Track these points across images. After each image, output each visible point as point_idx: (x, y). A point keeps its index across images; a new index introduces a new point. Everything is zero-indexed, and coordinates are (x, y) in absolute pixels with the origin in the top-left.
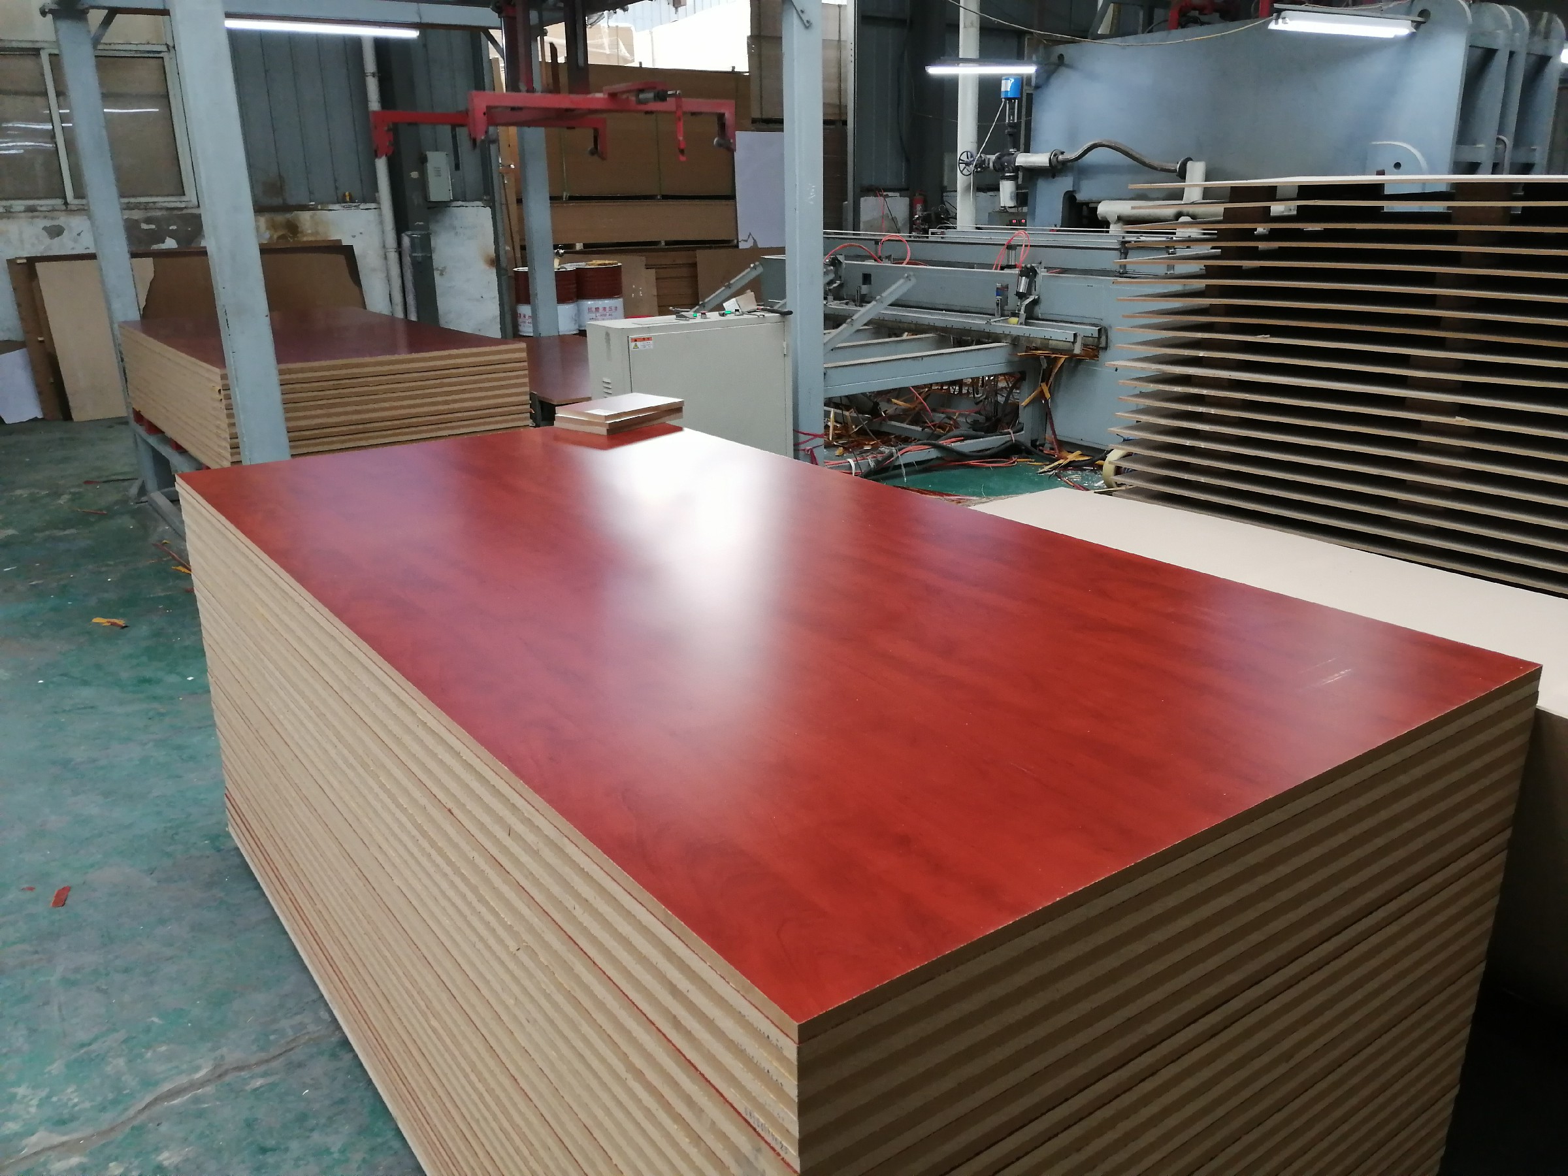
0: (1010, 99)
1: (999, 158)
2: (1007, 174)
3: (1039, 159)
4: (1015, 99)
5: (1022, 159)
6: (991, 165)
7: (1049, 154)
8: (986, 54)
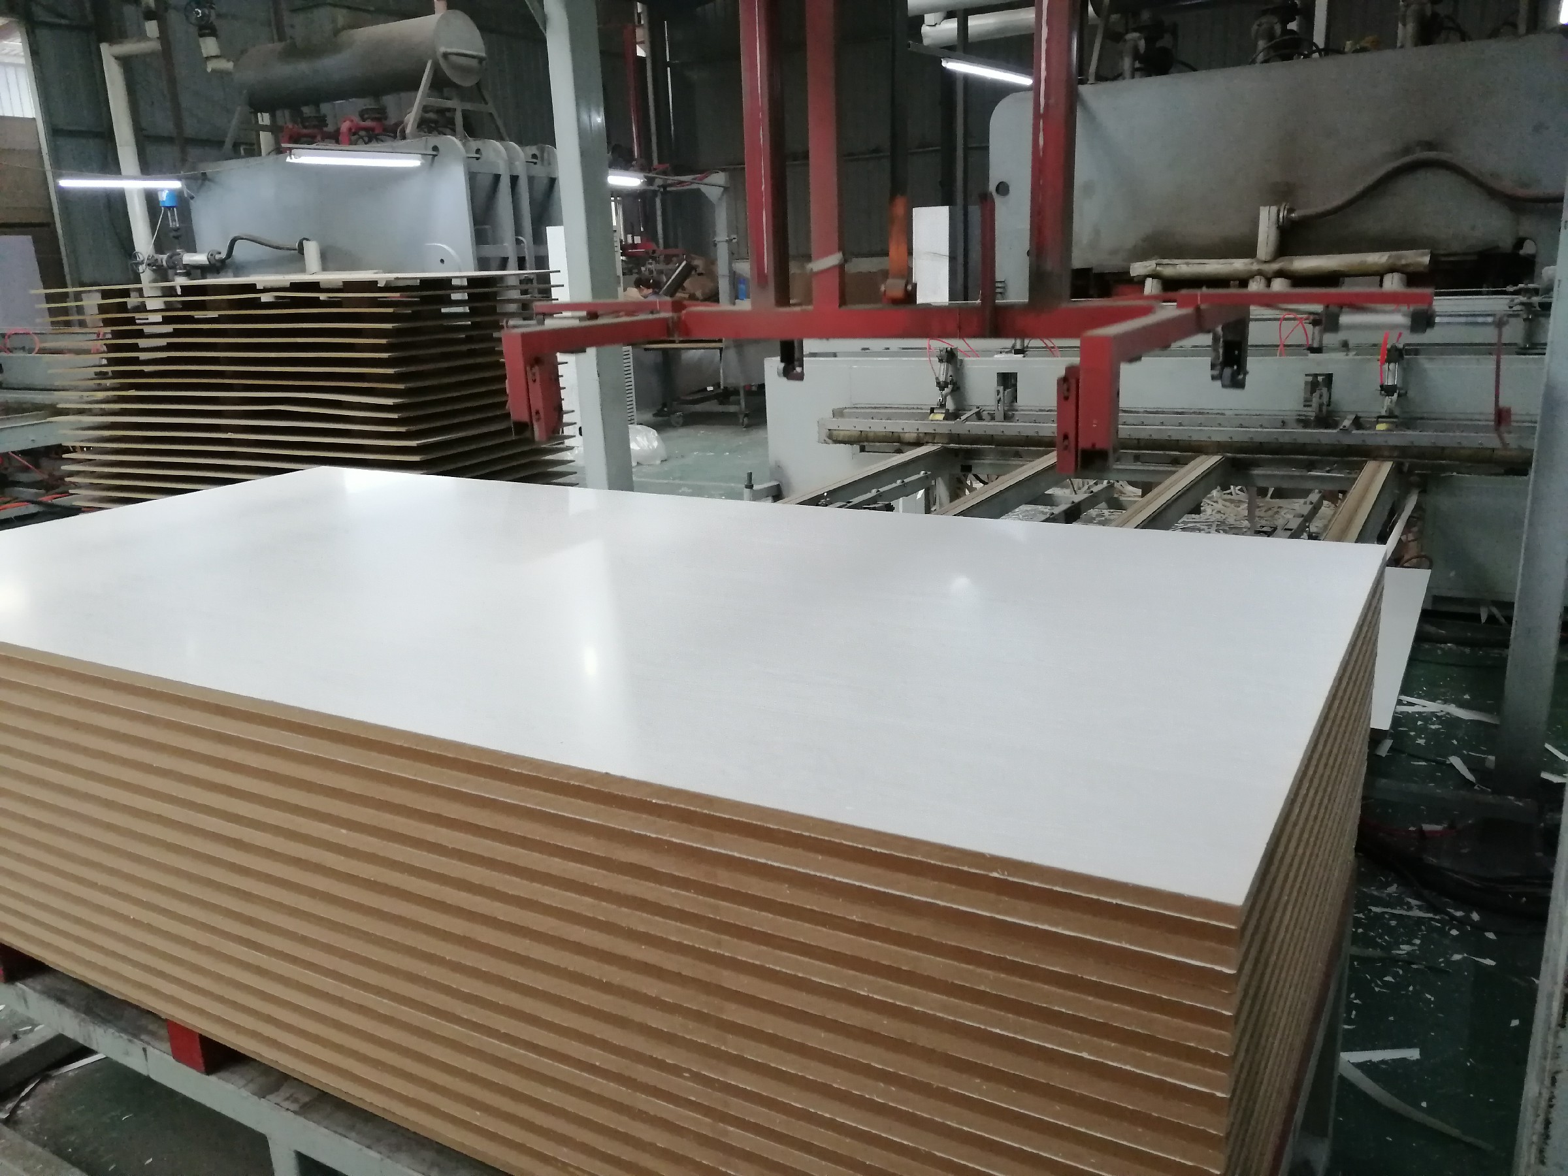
0: (169, 208)
1: (170, 257)
2: (178, 271)
3: (200, 258)
4: (173, 207)
5: (189, 258)
6: (164, 263)
7: (206, 254)
8: (147, 168)
